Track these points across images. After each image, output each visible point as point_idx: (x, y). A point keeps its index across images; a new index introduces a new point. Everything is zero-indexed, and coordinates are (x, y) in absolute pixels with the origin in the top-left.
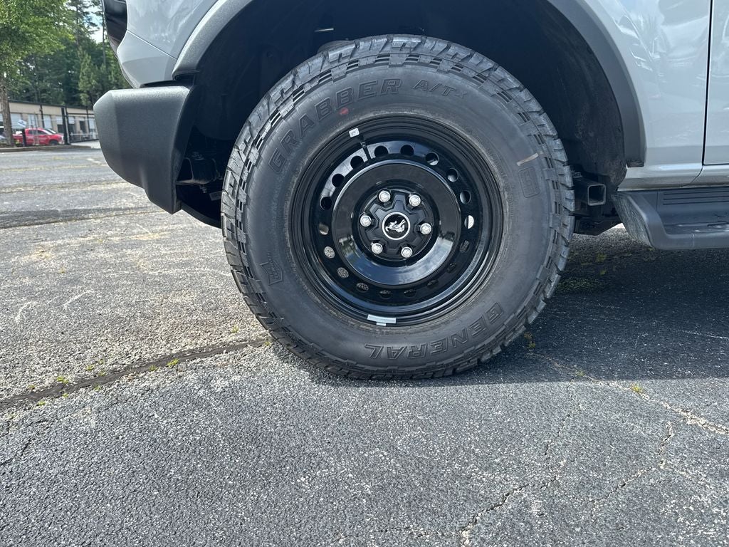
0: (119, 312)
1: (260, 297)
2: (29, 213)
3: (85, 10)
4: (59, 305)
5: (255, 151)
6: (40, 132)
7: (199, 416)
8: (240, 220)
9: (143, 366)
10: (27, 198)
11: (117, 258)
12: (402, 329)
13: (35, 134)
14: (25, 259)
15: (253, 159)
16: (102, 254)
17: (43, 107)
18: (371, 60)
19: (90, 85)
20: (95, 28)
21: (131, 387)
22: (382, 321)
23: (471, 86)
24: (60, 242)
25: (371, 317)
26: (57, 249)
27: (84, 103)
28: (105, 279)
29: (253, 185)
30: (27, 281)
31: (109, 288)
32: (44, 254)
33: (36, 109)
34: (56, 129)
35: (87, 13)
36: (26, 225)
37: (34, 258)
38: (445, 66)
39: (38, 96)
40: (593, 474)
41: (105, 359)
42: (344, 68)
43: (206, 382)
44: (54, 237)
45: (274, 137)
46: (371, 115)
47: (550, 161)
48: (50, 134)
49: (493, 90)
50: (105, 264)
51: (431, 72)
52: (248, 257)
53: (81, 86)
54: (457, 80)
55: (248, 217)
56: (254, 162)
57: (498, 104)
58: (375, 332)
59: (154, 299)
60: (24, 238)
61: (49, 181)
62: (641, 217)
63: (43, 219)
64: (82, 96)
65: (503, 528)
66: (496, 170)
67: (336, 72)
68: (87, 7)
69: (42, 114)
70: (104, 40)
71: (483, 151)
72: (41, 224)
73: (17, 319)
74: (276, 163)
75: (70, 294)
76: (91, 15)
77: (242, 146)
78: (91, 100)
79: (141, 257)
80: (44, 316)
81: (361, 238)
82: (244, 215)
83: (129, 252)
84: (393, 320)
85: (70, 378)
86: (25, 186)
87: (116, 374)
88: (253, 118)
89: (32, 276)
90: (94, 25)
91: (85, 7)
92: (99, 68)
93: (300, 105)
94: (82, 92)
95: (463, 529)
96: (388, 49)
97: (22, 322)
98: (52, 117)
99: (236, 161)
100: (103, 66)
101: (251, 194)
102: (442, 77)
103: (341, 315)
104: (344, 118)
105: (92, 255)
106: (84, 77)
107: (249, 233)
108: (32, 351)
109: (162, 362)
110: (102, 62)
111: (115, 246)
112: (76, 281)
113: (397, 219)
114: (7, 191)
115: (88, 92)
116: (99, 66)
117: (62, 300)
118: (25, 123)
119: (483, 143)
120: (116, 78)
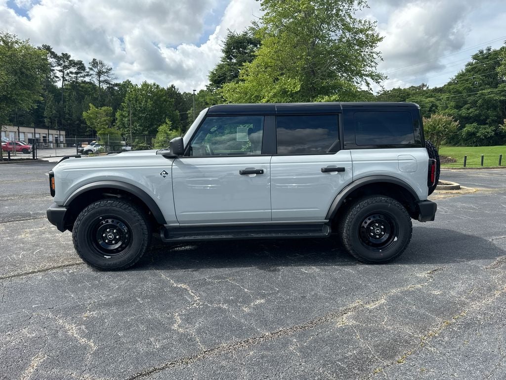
0: (50, 255)
2: (18, 214)
3: (52, 68)
4: (32, 253)
5: (79, 222)
6: (16, 143)
7: (64, 277)
9: (54, 268)
10: (15, 204)
11: (52, 237)
12: (112, 259)
13: (13, 145)
14: (20, 237)
15: (79, 223)
16: (47, 235)
17: (20, 128)
19: (51, 114)
20: (57, 79)
21: (50, 272)
22: (107, 257)
23: (123, 211)
24: (32, 230)
25: (105, 256)
26: (31, 233)
27: (47, 124)
28: (47, 245)
30: (21, 245)
31: (48, 248)
32: (27, 235)
33: (15, 129)
34: (27, 141)
35: (54, 70)
36: (17, 221)
37: (23, 236)
38: (119, 207)
39: (17, 119)
41: (45, 266)
42: (98, 207)
43: (68, 271)
44: (30, 227)
45: (83, 219)
46: (104, 215)
47: (141, 225)
48: (23, 145)
49: (129, 211)
50: (48, 239)
51: (115, 208)
52: (77, 243)
53: (45, 114)
54: (121, 209)
55: (78, 235)
57: (130, 214)
59: (61, 251)
60: (18, 228)
61: (25, 192)
63: (24, 217)
64: (46, 120)
66: (130, 226)
67: (96, 207)
68: (54, 67)
69: (19, 132)
70: (63, 86)
71: (127, 222)
72: (24, 220)
73: (20, 257)
74: (84, 224)
75: (36, 250)
76: (56, 71)
77: (77, 221)
78: (51, 123)
79: (61, 237)
80: (28, 256)
81: (104, 239)
82: (76, 234)
83: (57, 234)
84: (110, 257)
85: (36, 270)
86: (14, 195)
87: (47, 270)
88: (79, 215)
89: (23, 243)
90: (57, 77)
91: (52, 67)
92: (58, 104)
93: (89, 213)
94: (46, 117)
96: (107, 203)
97: (22, 257)
98: (26, 133)
99: (75, 223)
100: (62, 102)
101: (78, 230)
102: (118, 209)
103: (98, 256)
104: (98, 215)
105: (44, 236)
106: (48, 109)
107: (78, 238)
108: (26, 265)
109: (59, 267)
110: (61, 100)
111: (53, 232)
112: (38, 245)
113: (111, 235)
114: (6, 199)
115: (50, 118)
116: (59, 102)
117: (33, 251)
118: (8, 139)
120: (69, 110)
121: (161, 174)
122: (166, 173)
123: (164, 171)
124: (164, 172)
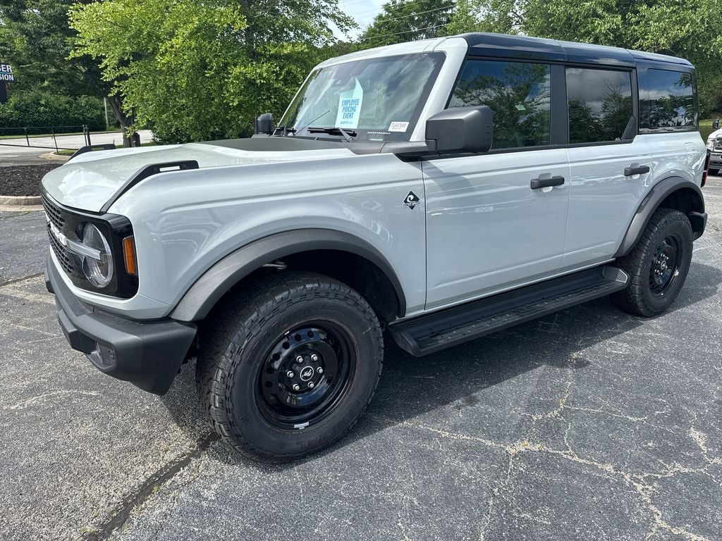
1: (238, 436)
8: (228, 396)
12: (312, 428)
18: (298, 299)
22: (301, 426)
23: (343, 303)
25: (296, 426)
29: (237, 375)
38: (331, 296)
40: (425, 477)
42: (285, 305)
45: (250, 347)
46: (297, 324)
47: (374, 328)
49: (351, 302)
51: (326, 300)
52: (233, 415)
54: (337, 302)
55: (234, 394)
56: (238, 362)
57: (354, 309)
58: (300, 434)
59: (57, 436)
62: (409, 344)
65: (411, 516)
66: (353, 337)
67: (281, 308)
71: (347, 330)
82: (231, 393)
84: (307, 424)
93: (263, 328)
95: (397, 522)
96: (304, 291)
99: (224, 363)
101: (236, 380)
102: (330, 301)
103: (281, 430)
104: (285, 328)
107: (234, 402)
109: (145, 491)
113: (307, 370)
119: (348, 327)
121: (406, 201)
122: (416, 199)
123: (411, 193)
124: (412, 197)
